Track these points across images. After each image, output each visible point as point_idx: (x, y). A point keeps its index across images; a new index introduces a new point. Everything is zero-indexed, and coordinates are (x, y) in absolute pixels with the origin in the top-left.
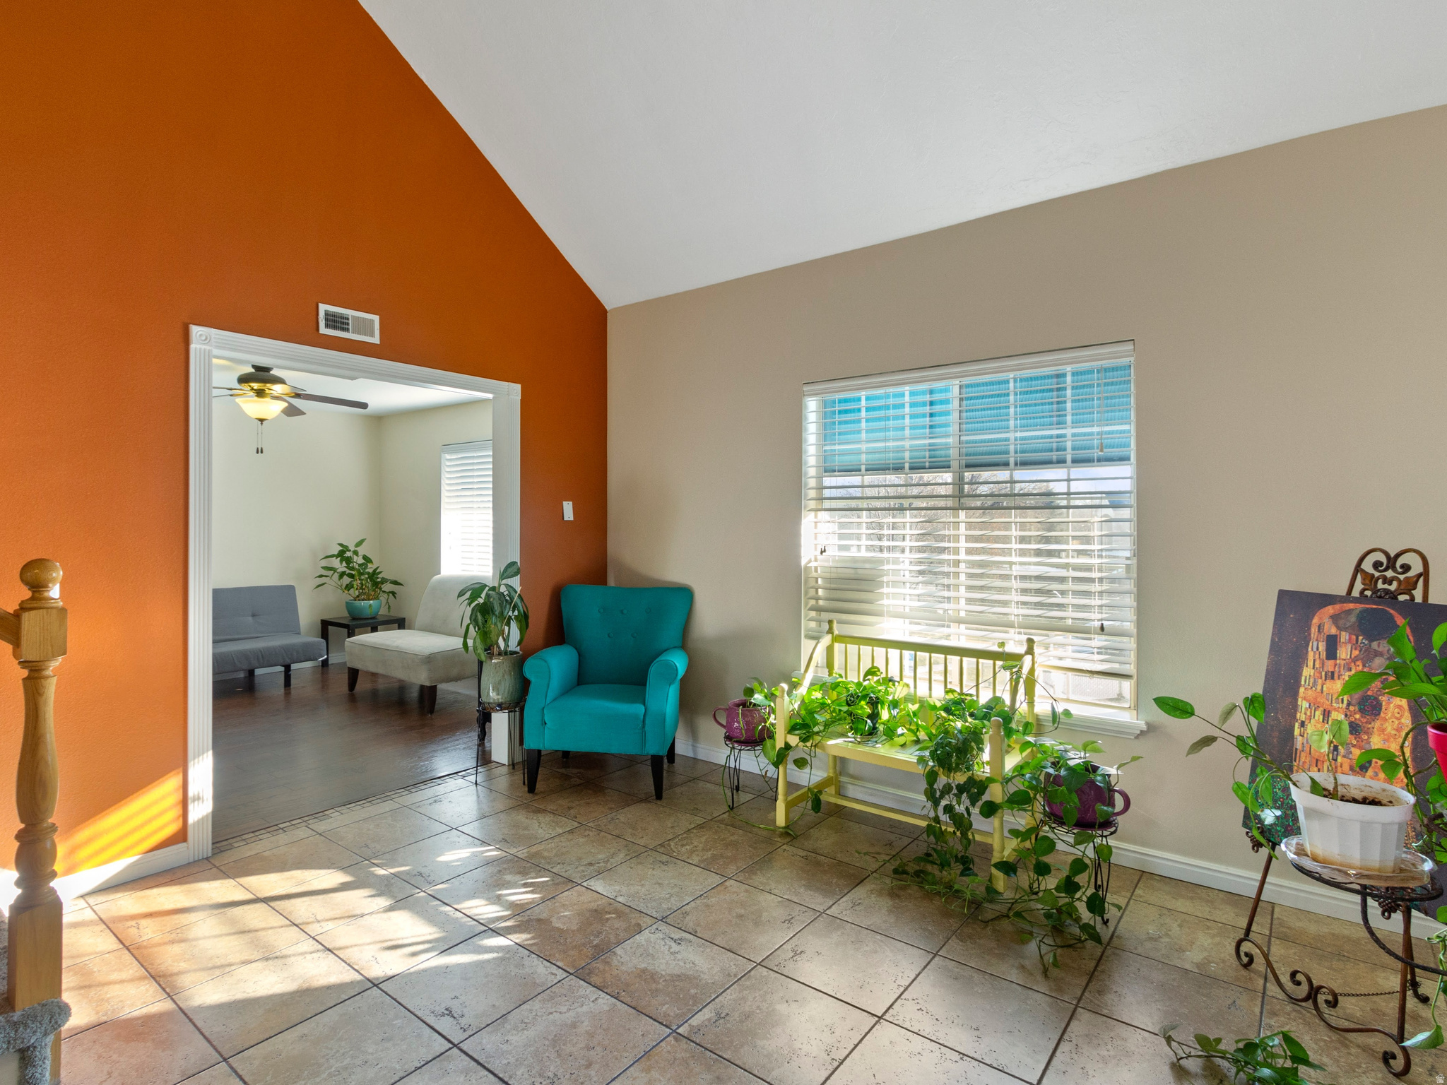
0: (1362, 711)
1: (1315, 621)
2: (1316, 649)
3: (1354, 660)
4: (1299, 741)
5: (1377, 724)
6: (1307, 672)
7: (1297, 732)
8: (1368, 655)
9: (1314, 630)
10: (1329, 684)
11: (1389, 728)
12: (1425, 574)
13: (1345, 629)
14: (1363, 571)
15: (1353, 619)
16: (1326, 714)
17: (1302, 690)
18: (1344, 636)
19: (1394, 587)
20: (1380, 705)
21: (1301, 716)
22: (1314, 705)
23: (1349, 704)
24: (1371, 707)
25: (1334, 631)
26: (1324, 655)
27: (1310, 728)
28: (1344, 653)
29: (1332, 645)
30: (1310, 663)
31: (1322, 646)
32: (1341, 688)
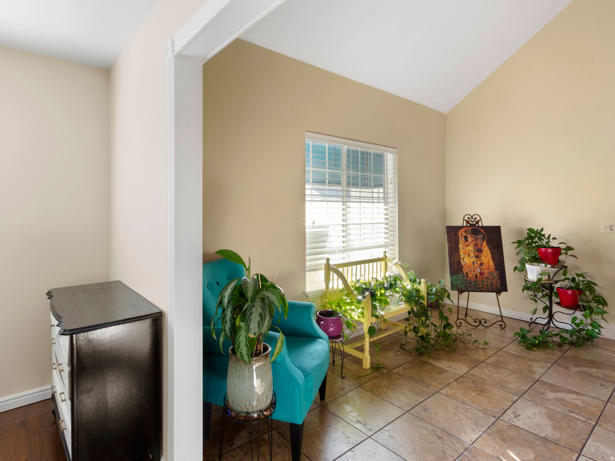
0: (478, 252)
1: (460, 233)
2: (462, 240)
3: (473, 241)
4: (463, 264)
5: (482, 254)
6: (461, 246)
7: (462, 261)
8: (476, 239)
9: (460, 235)
10: (467, 248)
11: (486, 255)
12: (481, 219)
13: (469, 234)
14: (465, 220)
15: (470, 231)
16: (469, 255)
17: (460, 251)
18: (469, 236)
19: (474, 223)
20: (482, 250)
21: (462, 257)
22: (465, 253)
23: (474, 251)
24: (480, 251)
25: (465, 235)
26: (464, 241)
27: (465, 259)
28: (470, 239)
29: (466, 238)
30: (461, 243)
31: (463, 239)
32: (471, 248)
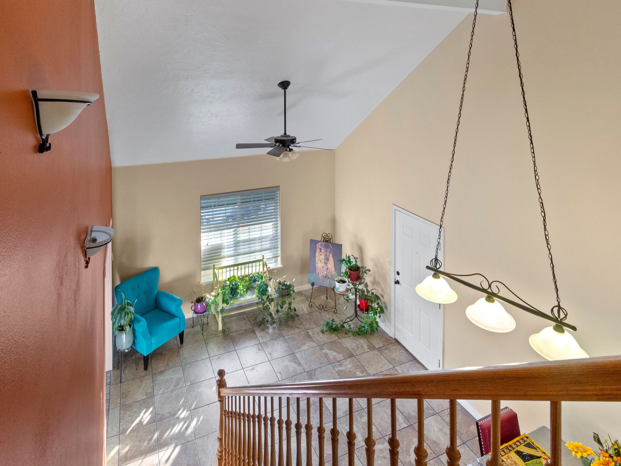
0: (326, 260)
1: (317, 245)
2: (318, 250)
3: (324, 252)
4: (317, 266)
5: (329, 262)
6: (317, 254)
7: (316, 265)
8: (326, 251)
9: (317, 247)
10: (321, 256)
11: (331, 263)
12: (332, 238)
13: (322, 247)
14: (323, 237)
15: (323, 245)
16: (321, 261)
17: (316, 257)
18: (322, 248)
19: (328, 240)
20: (329, 259)
21: (317, 262)
22: (319, 260)
23: (324, 259)
24: (327, 259)
25: (321, 247)
26: (319, 251)
27: (318, 264)
28: (323, 251)
29: (320, 249)
30: (317, 253)
31: (319, 250)
32: (323, 257)
